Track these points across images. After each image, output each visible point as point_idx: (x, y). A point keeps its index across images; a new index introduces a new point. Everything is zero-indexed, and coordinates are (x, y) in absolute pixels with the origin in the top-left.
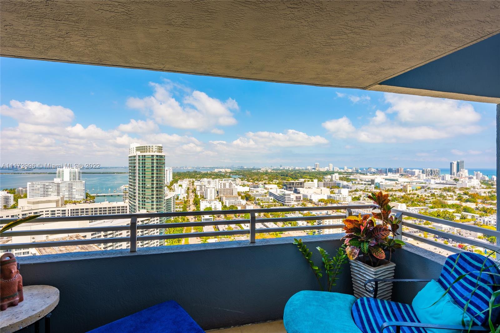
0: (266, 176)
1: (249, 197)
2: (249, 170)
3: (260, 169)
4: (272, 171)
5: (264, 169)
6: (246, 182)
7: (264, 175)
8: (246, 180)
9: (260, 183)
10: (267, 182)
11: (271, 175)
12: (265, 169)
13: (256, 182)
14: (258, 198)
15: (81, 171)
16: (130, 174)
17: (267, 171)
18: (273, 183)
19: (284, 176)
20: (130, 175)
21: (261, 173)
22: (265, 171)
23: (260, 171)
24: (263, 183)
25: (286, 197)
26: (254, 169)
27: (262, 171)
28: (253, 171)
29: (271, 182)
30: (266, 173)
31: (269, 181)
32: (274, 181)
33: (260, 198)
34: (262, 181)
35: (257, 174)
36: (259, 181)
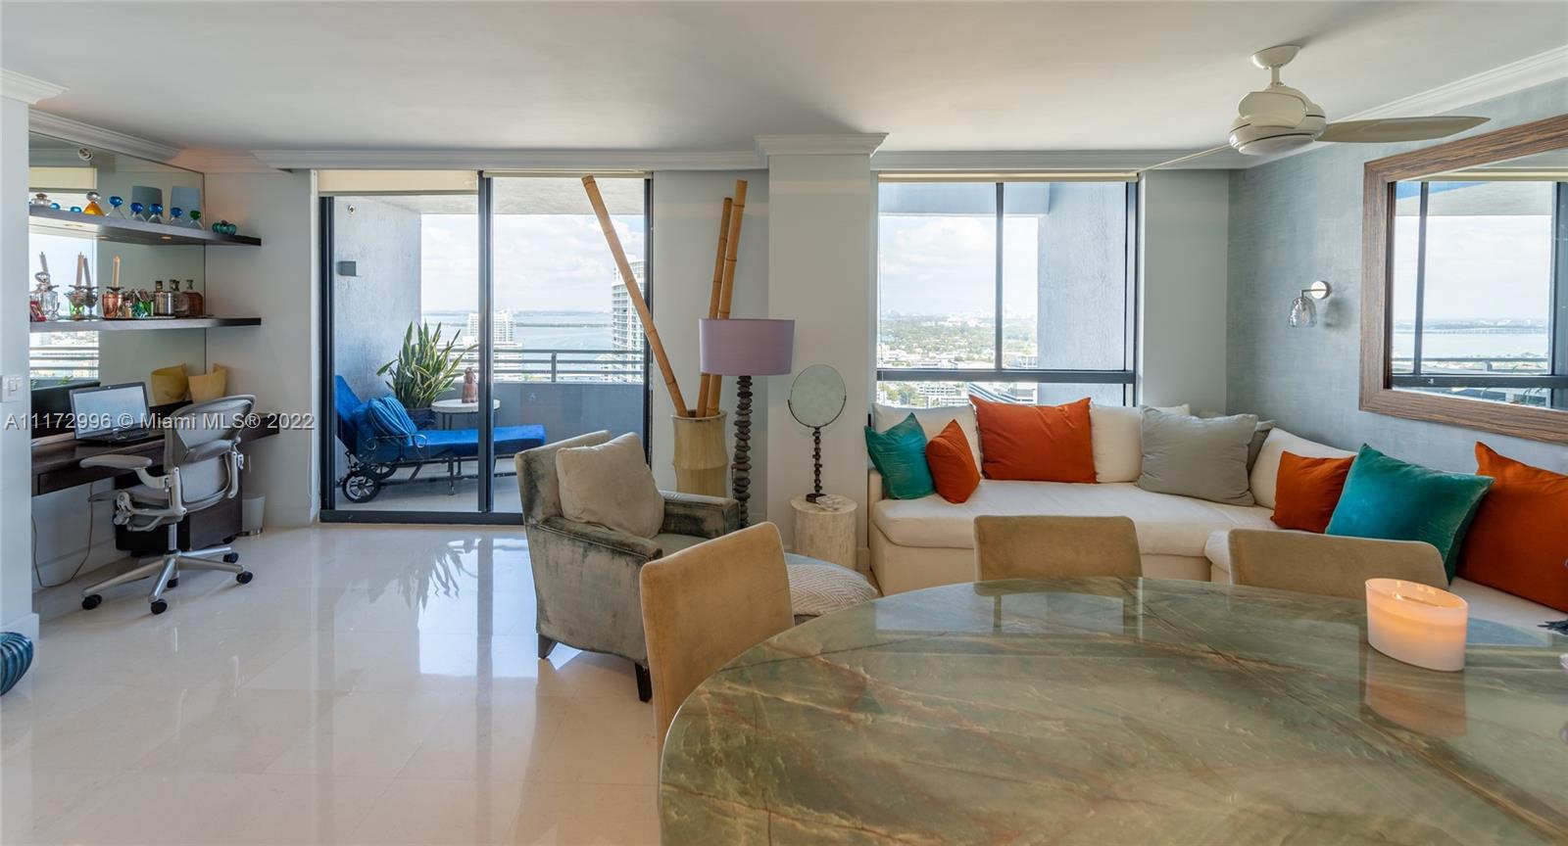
0: (963, 337)
1: (910, 395)
2: (915, 322)
3: (945, 319)
4: (981, 326)
5: (955, 319)
6: (904, 353)
7: (956, 334)
8: (903, 347)
9: (942, 356)
10: (964, 356)
11: (975, 336)
12: (961, 319)
13: (931, 354)
14: (935, 398)
15: (515, 321)
16: (616, 328)
17: (964, 323)
18: (983, 357)
19: (1016, 338)
20: (615, 331)
21: (948, 329)
22: (959, 324)
23: (946, 324)
24: (953, 356)
25: (1018, 398)
26: (929, 319)
27: (951, 325)
28: (924, 324)
29: (976, 356)
30: (962, 331)
31: (971, 352)
32: (985, 352)
33: (940, 397)
34: (951, 350)
35: (936, 332)
36: (942, 352)
